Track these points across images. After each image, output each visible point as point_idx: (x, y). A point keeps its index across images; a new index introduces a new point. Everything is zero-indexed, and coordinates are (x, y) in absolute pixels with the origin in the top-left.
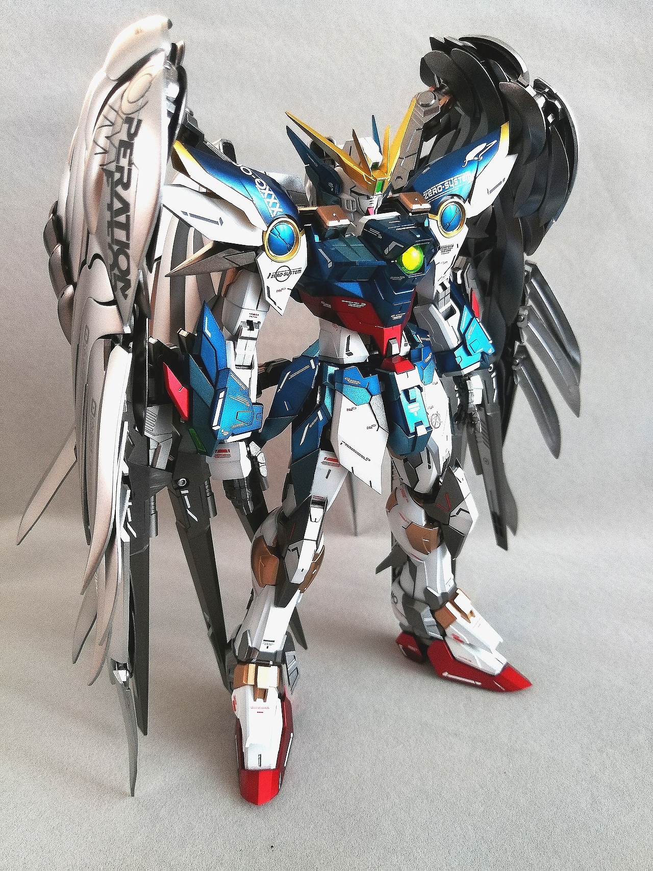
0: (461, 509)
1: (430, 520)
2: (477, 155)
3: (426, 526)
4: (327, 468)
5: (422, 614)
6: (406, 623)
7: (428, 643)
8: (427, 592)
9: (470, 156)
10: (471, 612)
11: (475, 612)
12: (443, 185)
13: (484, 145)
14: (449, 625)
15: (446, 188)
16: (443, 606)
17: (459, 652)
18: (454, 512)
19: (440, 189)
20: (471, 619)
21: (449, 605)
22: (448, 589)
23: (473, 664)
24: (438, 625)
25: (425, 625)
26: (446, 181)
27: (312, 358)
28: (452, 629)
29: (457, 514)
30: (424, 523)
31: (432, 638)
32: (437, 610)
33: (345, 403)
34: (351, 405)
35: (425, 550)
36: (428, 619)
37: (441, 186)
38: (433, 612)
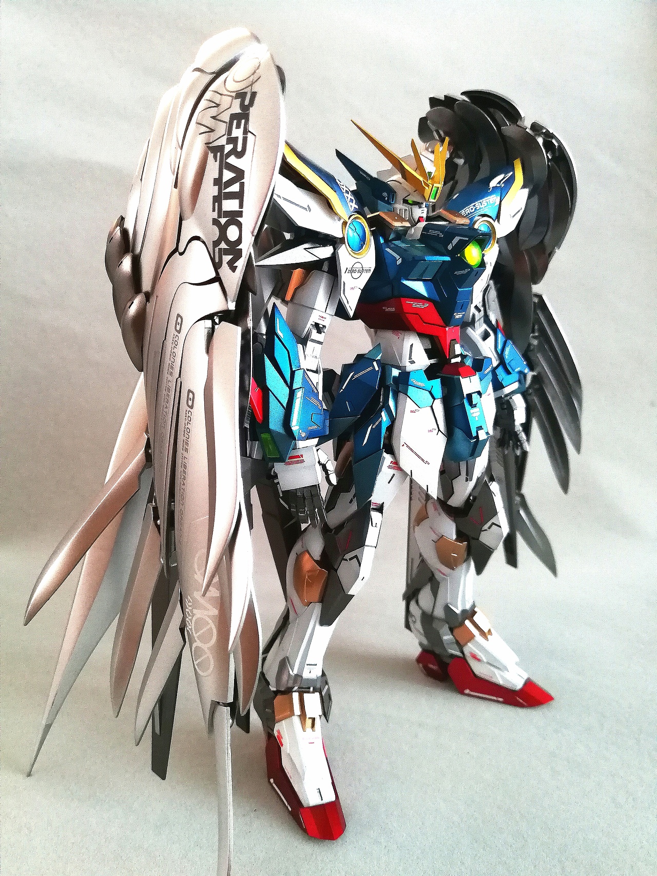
0: (493, 524)
1: (461, 536)
2: (499, 183)
3: (457, 540)
4: (392, 472)
5: (441, 632)
6: (425, 642)
7: (448, 661)
8: (447, 609)
9: (493, 183)
10: (489, 631)
11: (492, 631)
12: (474, 205)
13: (502, 176)
14: (466, 644)
15: (477, 209)
16: (462, 624)
17: (479, 669)
18: (486, 527)
19: (472, 209)
20: (489, 637)
21: (467, 623)
22: (468, 607)
23: (494, 680)
24: (458, 643)
25: (445, 643)
26: (476, 203)
27: (375, 360)
28: (470, 648)
29: (489, 528)
30: (454, 537)
31: (452, 656)
32: (456, 627)
33: (409, 405)
34: (415, 407)
35: (452, 564)
36: (447, 637)
37: (472, 207)
38: (451, 630)
